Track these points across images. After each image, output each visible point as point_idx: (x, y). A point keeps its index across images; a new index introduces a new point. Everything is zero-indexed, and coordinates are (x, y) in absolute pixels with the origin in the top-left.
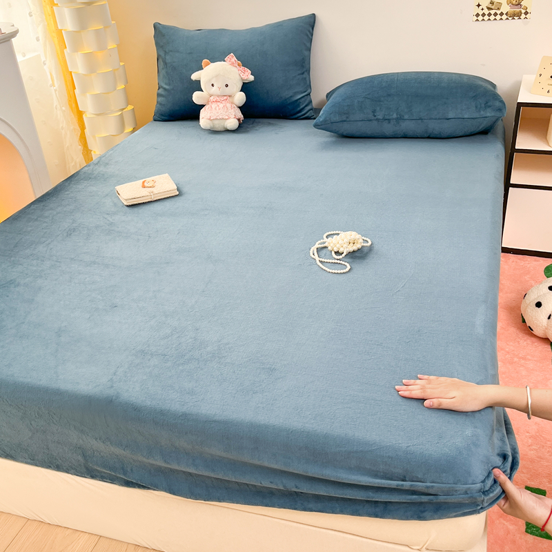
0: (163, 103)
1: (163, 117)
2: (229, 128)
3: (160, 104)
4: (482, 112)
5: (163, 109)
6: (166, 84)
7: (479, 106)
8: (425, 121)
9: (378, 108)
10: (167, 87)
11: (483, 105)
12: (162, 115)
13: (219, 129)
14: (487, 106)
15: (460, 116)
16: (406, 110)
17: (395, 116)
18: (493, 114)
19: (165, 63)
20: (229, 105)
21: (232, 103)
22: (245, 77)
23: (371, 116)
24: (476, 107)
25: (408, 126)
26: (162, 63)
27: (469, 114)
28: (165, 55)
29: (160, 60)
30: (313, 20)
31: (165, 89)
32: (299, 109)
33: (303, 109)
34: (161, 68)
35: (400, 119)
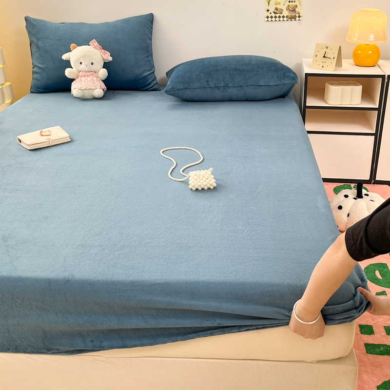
0: (38, 79)
1: (39, 90)
2: (96, 96)
3: (36, 79)
4: (282, 81)
5: (39, 83)
6: (40, 63)
7: (280, 77)
8: (244, 88)
9: (210, 79)
10: (41, 66)
11: (282, 76)
12: (38, 88)
13: (88, 97)
14: (285, 76)
15: (268, 84)
16: (230, 81)
17: (222, 84)
18: (290, 82)
19: (38, 48)
20: (95, 79)
21: (97, 77)
22: (105, 57)
23: (205, 85)
24: (278, 77)
25: (232, 92)
26: (35, 47)
27: (273, 82)
28: (37, 41)
29: (33, 45)
30: (152, 18)
31: (40, 68)
32: (148, 83)
33: (151, 83)
34: (34, 51)
35: (226, 86)
